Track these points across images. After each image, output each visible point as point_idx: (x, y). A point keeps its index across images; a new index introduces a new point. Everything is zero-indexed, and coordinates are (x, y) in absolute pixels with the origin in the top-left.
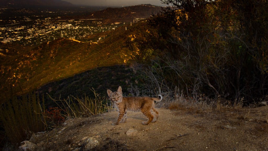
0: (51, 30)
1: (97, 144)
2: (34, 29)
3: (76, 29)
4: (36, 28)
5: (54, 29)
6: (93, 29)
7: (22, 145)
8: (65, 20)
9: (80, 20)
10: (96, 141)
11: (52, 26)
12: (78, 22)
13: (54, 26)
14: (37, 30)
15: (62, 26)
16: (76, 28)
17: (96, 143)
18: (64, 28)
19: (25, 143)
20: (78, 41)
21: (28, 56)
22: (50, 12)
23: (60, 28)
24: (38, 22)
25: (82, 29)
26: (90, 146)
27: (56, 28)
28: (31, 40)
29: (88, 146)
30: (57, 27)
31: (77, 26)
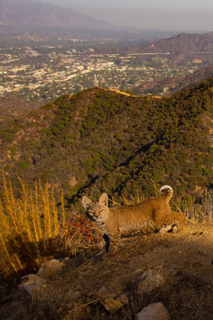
0: (76, 73)
1: (161, 281)
2: (46, 70)
3: (122, 72)
4: (49, 69)
5: (82, 71)
6: (153, 71)
7: (25, 282)
8: (102, 55)
9: (130, 56)
10: (158, 276)
11: (78, 65)
12: (126, 58)
13: (81, 65)
14: (51, 73)
15: (96, 65)
16: (121, 70)
17: (159, 279)
18: (99, 70)
19: (29, 279)
20: (126, 94)
21: (34, 121)
22: (75, 40)
23: (93, 69)
24: (52, 58)
25: (133, 71)
26: (149, 285)
27: (86, 68)
28: (39, 90)
29: (145, 285)
30: (88, 67)
31: (123, 65)
